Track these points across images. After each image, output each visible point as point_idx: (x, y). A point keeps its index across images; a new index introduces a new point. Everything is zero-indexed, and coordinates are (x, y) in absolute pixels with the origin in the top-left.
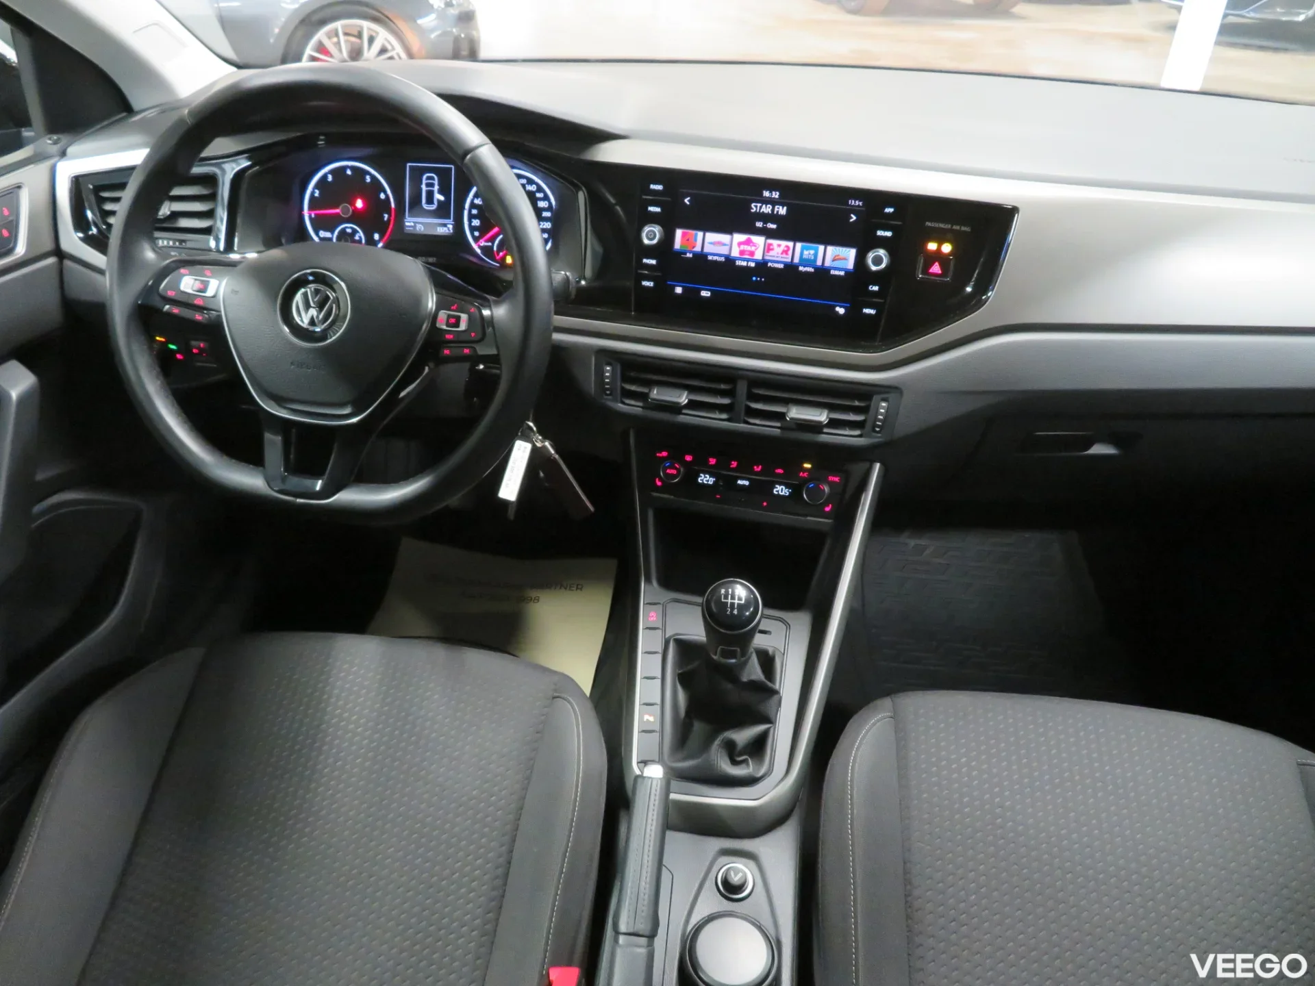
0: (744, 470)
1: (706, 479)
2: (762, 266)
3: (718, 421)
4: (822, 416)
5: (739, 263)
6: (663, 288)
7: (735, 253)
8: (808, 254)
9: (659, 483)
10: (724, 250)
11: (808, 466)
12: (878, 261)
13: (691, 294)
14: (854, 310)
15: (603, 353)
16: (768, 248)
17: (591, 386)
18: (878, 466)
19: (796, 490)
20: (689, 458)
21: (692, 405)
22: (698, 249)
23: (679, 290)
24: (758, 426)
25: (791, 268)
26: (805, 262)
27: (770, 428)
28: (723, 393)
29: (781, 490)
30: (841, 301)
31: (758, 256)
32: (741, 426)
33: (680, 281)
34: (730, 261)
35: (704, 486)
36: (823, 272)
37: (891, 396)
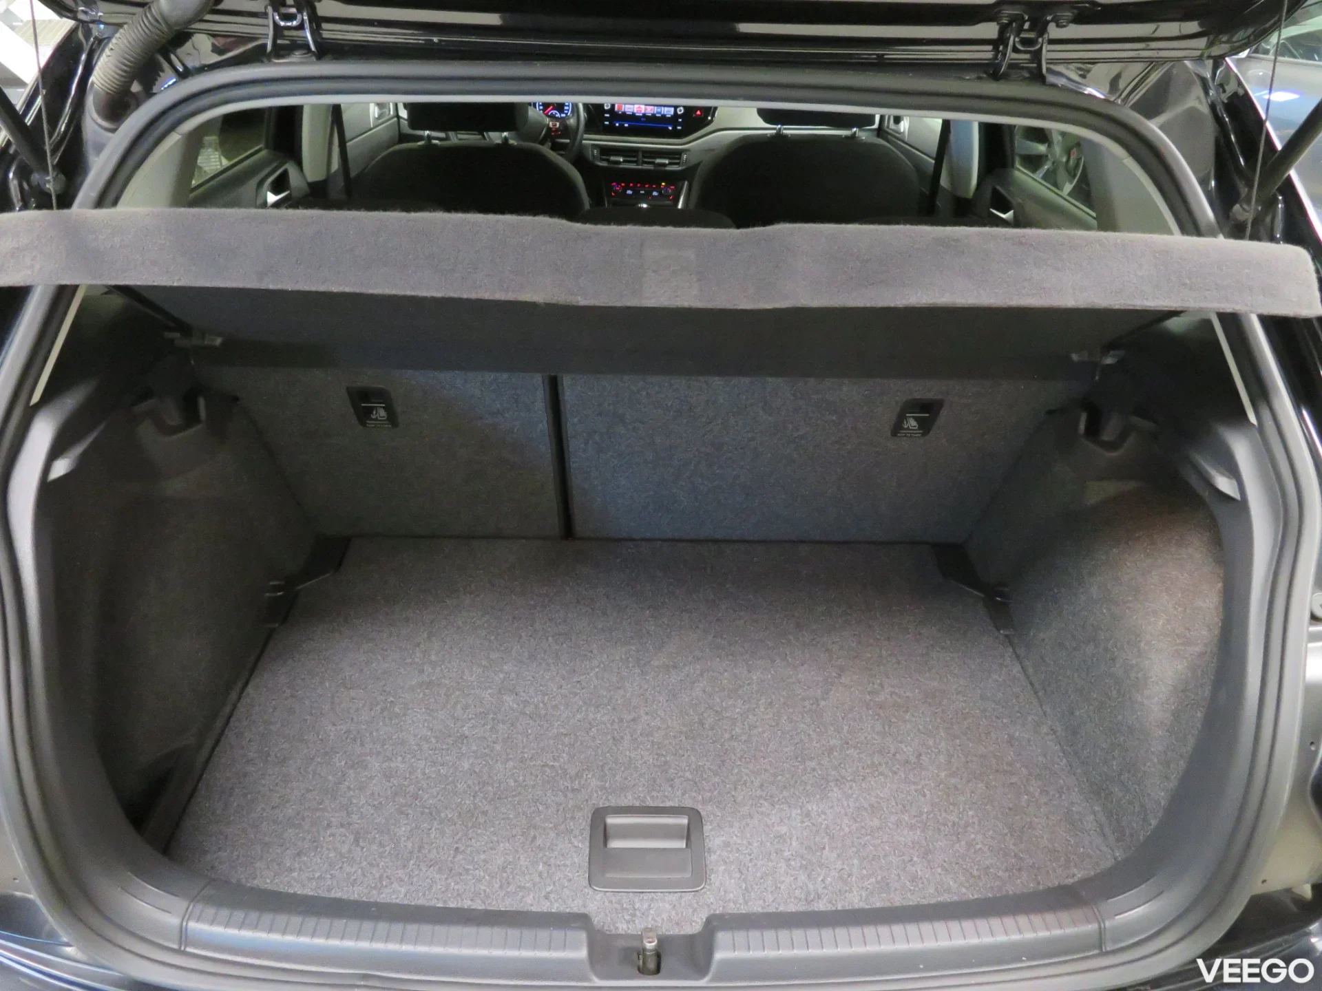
0: (643, 187)
1: (629, 192)
2: (644, 115)
3: (633, 166)
4: (667, 161)
5: (637, 114)
6: (612, 125)
7: (635, 111)
8: (659, 110)
9: (613, 194)
10: (631, 110)
11: (663, 184)
12: (680, 111)
13: (622, 126)
14: (675, 128)
15: (593, 145)
16: (646, 109)
17: (591, 158)
18: (686, 182)
19: (660, 193)
20: (623, 184)
21: (624, 161)
22: (623, 110)
23: (617, 125)
24: (646, 167)
25: (654, 115)
26: (658, 113)
27: (651, 167)
28: (634, 157)
29: (655, 194)
30: (670, 124)
31: (643, 112)
32: (640, 167)
33: (617, 122)
34: (633, 114)
35: (629, 195)
36: (664, 116)
37: (688, 153)
